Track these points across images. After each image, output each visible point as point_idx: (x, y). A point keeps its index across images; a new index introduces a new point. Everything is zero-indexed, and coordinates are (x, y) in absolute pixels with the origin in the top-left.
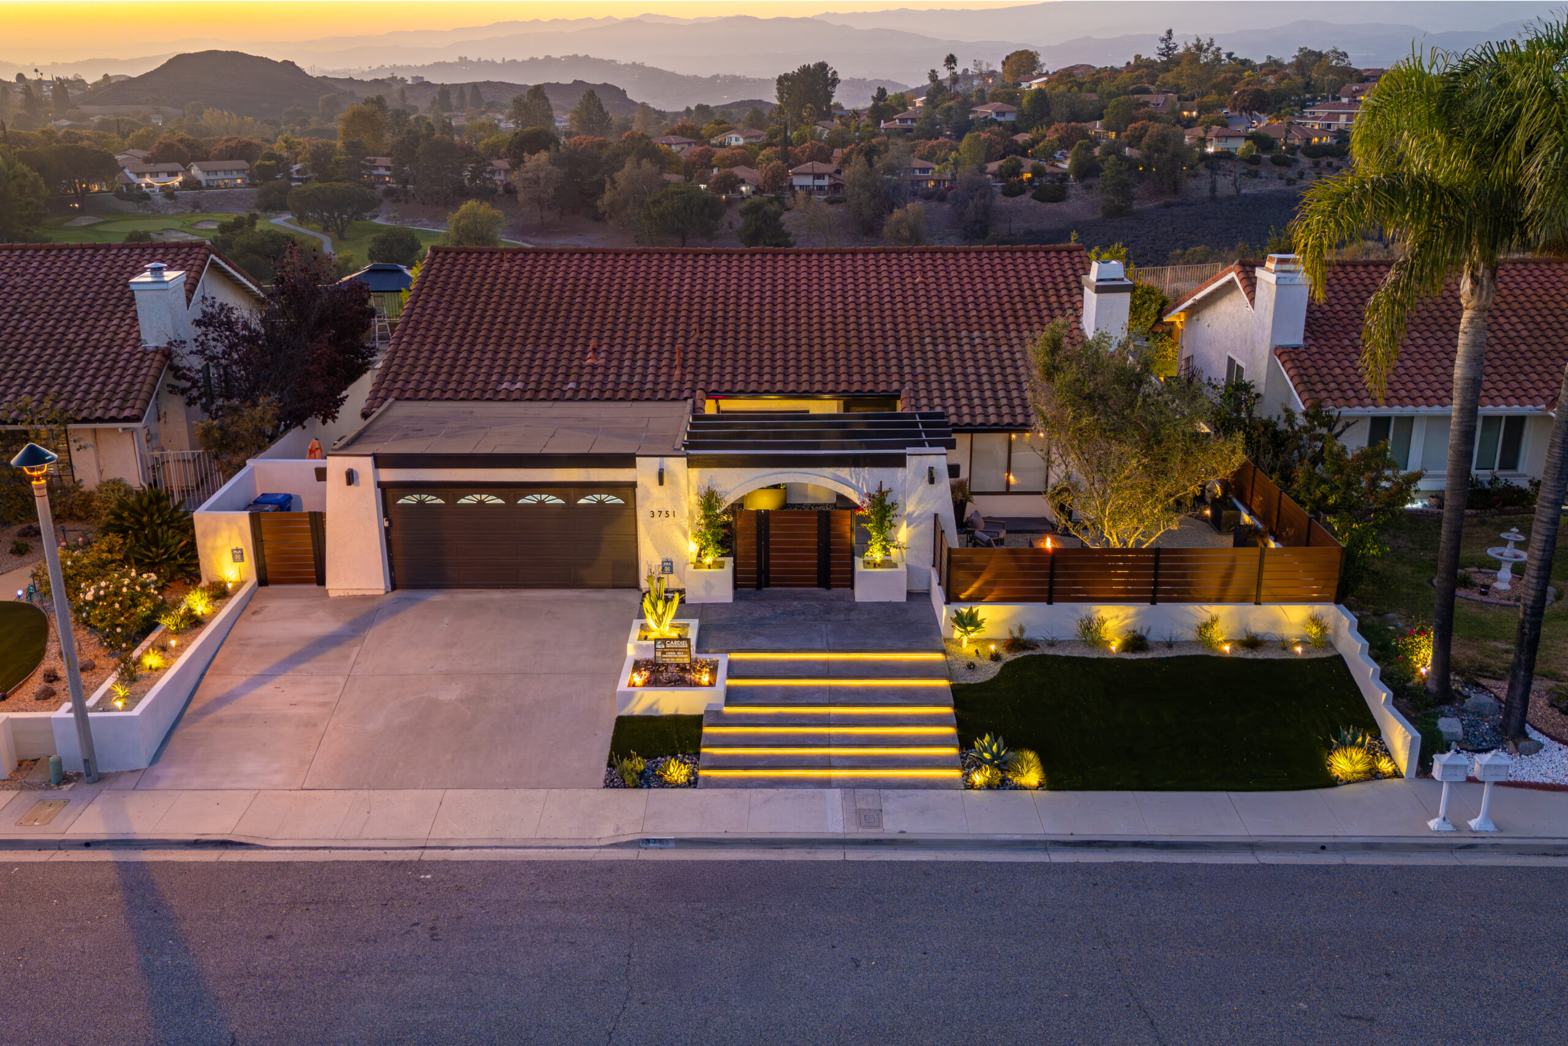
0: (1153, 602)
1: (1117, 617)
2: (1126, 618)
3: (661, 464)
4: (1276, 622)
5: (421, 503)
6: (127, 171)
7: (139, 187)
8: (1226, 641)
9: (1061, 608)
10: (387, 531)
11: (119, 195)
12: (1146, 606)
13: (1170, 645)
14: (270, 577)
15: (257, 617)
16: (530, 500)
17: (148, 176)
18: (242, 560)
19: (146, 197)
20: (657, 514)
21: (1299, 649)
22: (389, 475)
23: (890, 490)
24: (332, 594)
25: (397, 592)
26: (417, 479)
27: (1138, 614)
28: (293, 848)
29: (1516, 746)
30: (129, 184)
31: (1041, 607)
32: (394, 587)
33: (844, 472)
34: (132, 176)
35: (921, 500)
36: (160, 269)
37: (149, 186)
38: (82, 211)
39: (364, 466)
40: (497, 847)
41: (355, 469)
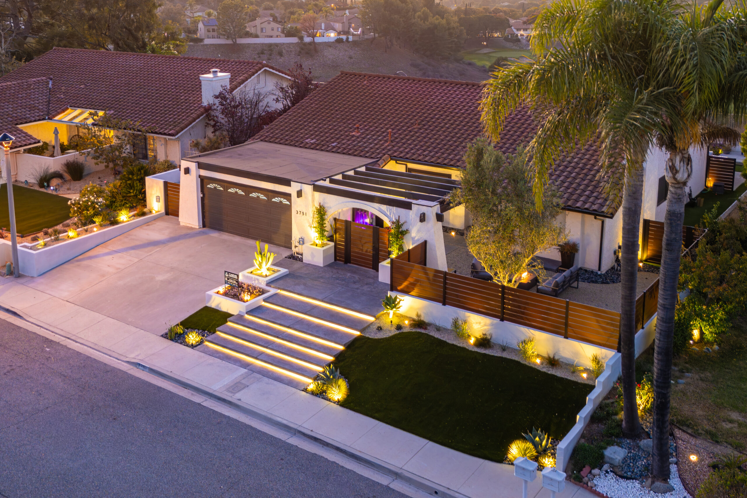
0: (502, 320)
1: (480, 323)
2: (485, 325)
3: (301, 187)
4: (577, 354)
5: (215, 188)
6: (513, 28)
7: (517, 35)
8: (538, 356)
9: (449, 309)
10: (203, 199)
11: (506, 39)
12: (497, 321)
13: (504, 349)
14: (170, 211)
15: (148, 227)
16: (254, 195)
17: (522, 30)
18: (159, 201)
19: (518, 40)
20: (299, 213)
21: (585, 375)
22: (204, 173)
23: (405, 222)
24: (182, 224)
25: (204, 229)
26: (213, 176)
27: (492, 325)
28: (32, 323)
29: (653, 482)
30: (513, 34)
31: (439, 306)
32: (204, 226)
33: (384, 207)
34: (515, 31)
35: (419, 231)
36: (216, 72)
37: (522, 35)
38: (486, 46)
39: (193, 166)
40: (91, 347)
41: (190, 168)
